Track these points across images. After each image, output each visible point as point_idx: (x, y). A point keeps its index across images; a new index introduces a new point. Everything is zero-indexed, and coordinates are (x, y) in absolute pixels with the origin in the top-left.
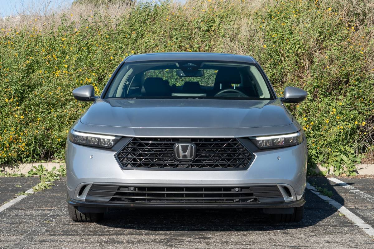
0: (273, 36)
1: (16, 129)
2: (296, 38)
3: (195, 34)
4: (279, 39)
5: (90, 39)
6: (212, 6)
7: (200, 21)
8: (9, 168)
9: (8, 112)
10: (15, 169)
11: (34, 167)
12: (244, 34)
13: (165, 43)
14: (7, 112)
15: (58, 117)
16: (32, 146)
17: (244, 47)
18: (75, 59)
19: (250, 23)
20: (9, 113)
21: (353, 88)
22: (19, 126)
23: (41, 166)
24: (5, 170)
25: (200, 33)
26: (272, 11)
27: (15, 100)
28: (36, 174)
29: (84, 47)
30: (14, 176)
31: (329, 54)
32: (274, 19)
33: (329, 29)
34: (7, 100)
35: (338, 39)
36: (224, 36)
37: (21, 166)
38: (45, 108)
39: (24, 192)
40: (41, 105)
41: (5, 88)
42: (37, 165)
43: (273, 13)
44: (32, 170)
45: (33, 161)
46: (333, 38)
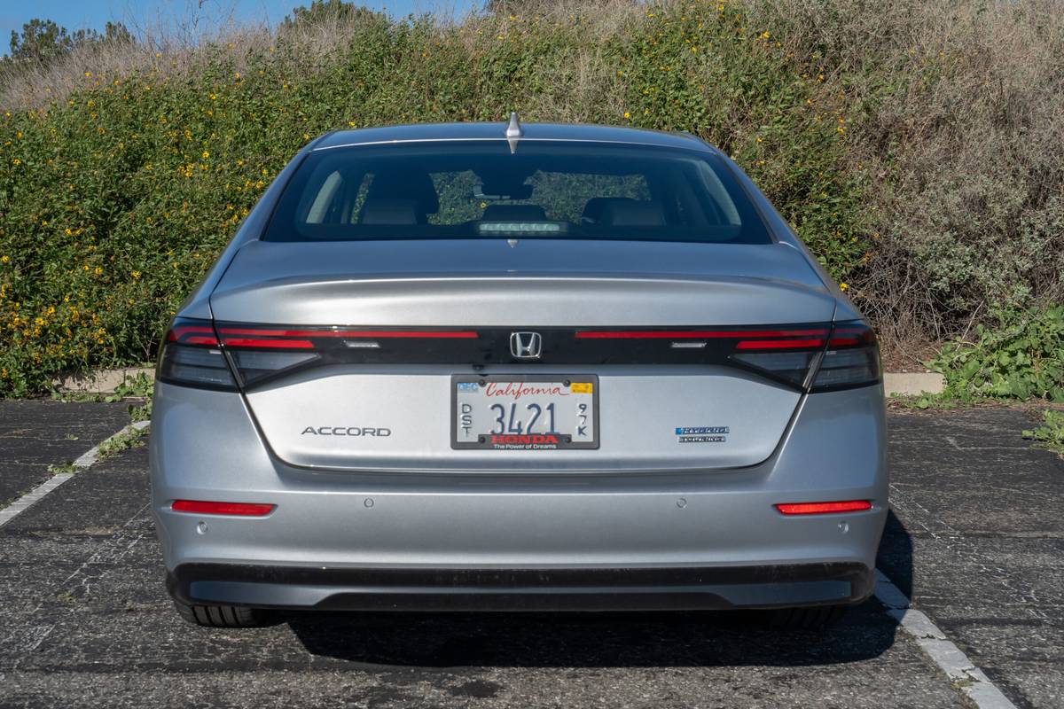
0: (646, 92)
1: (90, 294)
2: (694, 97)
3: (481, 88)
4: (658, 99)
5: (267, 96)
6: (519, 29)
7: (491, 60)
8: (74, 381)
9: (73, 256)
10: (86, 384)
11: (129, 378)
12: (583, 86)
13: (419, 106)
14: (70, 257)
15: (181, 268)
16: (122, 333)
17: (584, 115)
18: (229, 138)
19: (596, 63)
20: (75, 258)
21: (818, 206)
22: (95, 288)
23: (143, 374)
24: (66, 386)
25: (492, 85)
26: (641, 40)
27: (87, 230)
28: (132, 393)
29: (254, 111)
30: (82, 401)
31: (766, 133)
32: (647, 57)
33: (764, 79)
34: (69, 231)
35: (783, 99)
36: (540, 91)
37: (99, 375)
38: (157, 248)
39: (70, 463)
40: (147, 242)
41: (69, 204)
42: (133, 373)
43: (644, 42)
44: (123, 386)
45: (128, 365)
46: (774, 98)
